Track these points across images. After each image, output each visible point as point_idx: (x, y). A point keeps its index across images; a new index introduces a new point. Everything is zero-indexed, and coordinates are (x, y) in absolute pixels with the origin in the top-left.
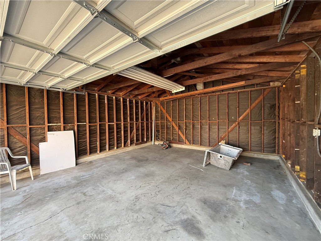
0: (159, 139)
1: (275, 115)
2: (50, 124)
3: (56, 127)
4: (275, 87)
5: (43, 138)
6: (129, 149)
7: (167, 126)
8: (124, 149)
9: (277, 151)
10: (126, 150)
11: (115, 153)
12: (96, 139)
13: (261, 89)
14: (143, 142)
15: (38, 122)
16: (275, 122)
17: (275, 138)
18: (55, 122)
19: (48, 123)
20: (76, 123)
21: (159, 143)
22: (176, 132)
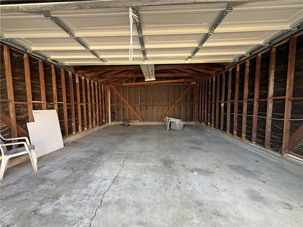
0: (114, 120)
1: (193, 100)
2: (35, 102)
3: (38, 105)
4: (193, 85)
5: (26, 118)
6: (96, 129)
7: (123, 108)
8: (93, 130)
9: (194, 120)
10: (94, 130)
11: (87, 133)
12: (71, 119)
13: (187, 85)
14: (103, 123)
15: (20, 98)
16: (193, 104)
17: (193, 112)
18: (37, 99)
19: (33, 100)
20: (56, 102)
21: (116, 123)
22: (131, 113)
